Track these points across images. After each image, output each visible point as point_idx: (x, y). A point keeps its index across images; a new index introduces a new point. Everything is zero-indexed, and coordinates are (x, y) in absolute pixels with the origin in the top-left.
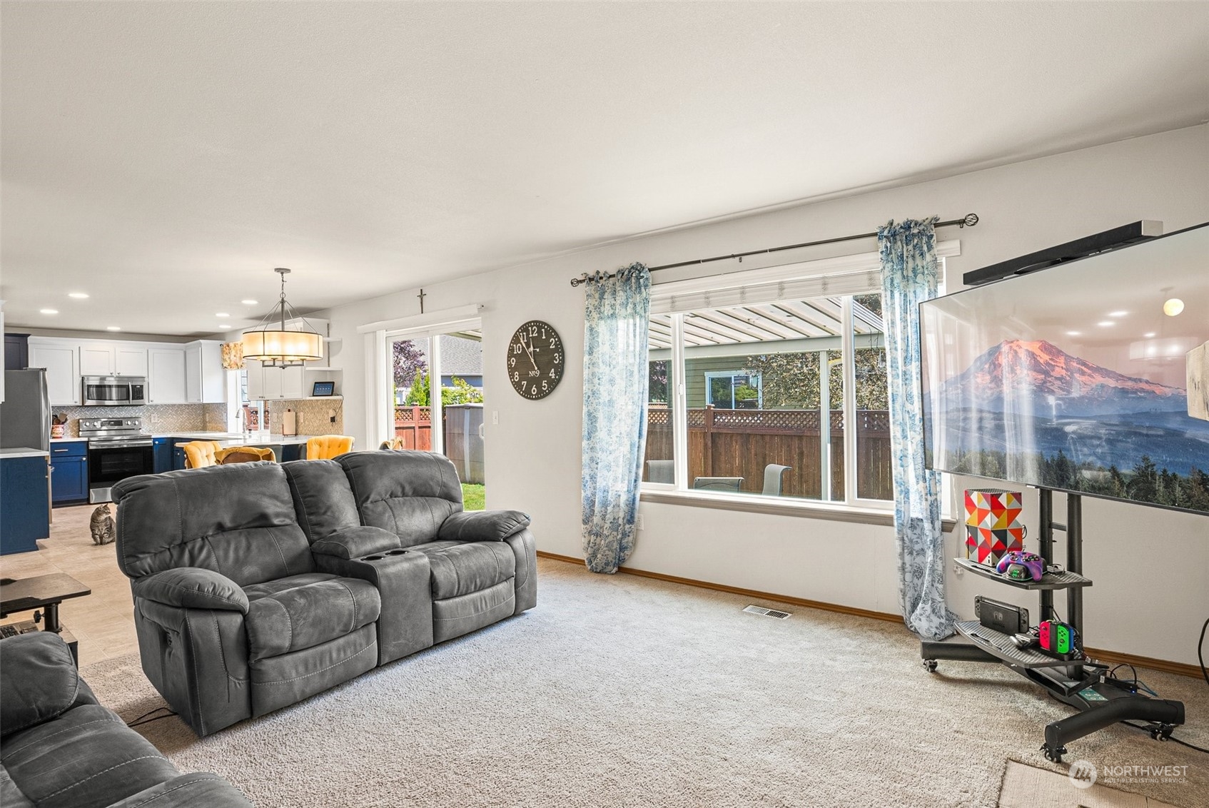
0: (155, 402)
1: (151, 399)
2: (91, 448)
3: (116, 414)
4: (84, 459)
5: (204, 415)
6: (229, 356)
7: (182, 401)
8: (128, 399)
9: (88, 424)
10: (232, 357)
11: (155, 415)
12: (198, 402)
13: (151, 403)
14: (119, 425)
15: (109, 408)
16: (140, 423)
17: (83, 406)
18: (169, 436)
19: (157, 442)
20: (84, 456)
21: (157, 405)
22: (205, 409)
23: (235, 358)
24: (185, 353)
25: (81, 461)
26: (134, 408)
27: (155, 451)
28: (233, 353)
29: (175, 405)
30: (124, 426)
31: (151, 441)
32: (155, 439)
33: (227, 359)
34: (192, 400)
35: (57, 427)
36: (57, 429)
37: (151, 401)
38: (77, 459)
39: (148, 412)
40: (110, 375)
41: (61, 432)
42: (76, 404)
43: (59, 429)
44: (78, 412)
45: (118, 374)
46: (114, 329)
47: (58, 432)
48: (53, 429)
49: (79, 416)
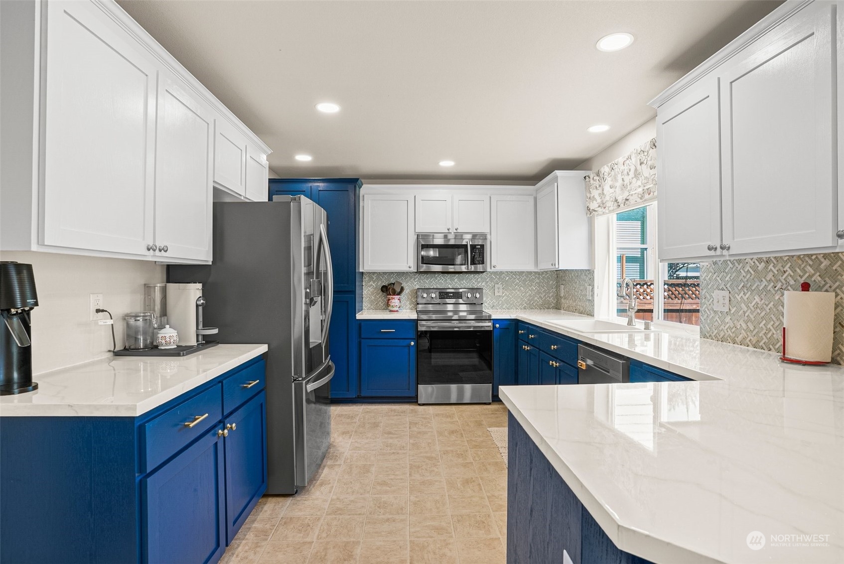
0: (499, 268)
1: (494, 264)
2: (420, 329)
3: (456, 283)
4: (412, 343)
5: (558, 287)
6: (600, 191)
7: (531, 268)
8: (466, 263)
9: (425, 295)
10: (607, 189)
11: (500, 285)
12: (552, 268)
13: (493, 270)
14: (458, 298)
15: (449, 275)
16: (481, 297)
17: (419, 272)
18: (513, 316)
19: (497, 326)
20: (412, 339)
21: (501, 273)
22: (560, 277)
23: (612, 190)
24: (535, 199)
25: (409, 346)
26: (476, 276)
27: (496, 335)
28: (609, 181)
29: (523, 272)
30: (464, 300)
31: (490, 324)
32: (496, 321)
33: (597, 197)
34: (545, 266)
35: (392, 298)
36: (393, 301)
37: (494, 267)
38: (405, 342)
39: (492, 282)
40: (447, 231)
41: (397, 304)
42: (411, 269)
43: (395, 301)
44: (414, 280)
45: (456, 230)
46: (447, 165)
47: (393, 304)
48: (389, 300)
49: (415, 285)
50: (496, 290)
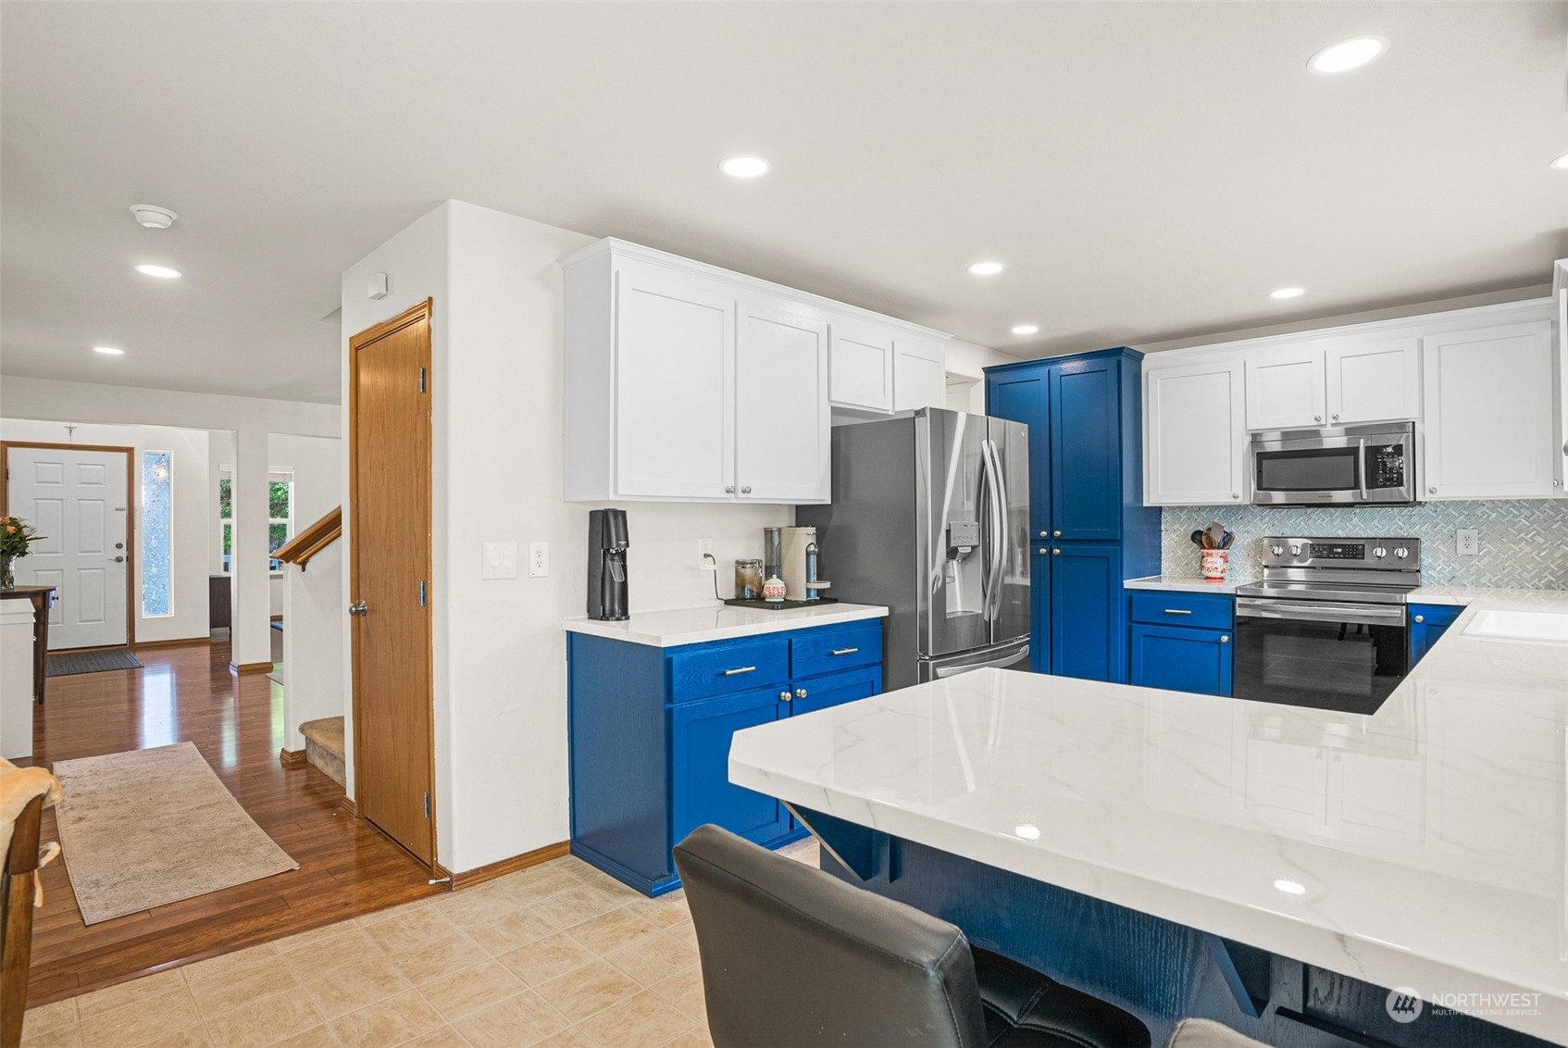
0: (1447, 492)
1: (1429, 484)
2: (1239, 612)
3: (1355, 526)
4: (1225, 638)
8: (1356, 486)
9: (1279, 551)
11: (1471, 531)
13: (1439, 497)
14: (1354, 557)
15: (1340, 510)
17: (1260, 506)
19: (1417, 617)
20: (1225, 631)
21: (1464, 504)
25: (1219, 642)
27: (1415, 639)
30: (1368, 561)
31: (1399, 612)
32: (1414, 607)
35: (1209, 555)
36: (1209, 559)
37: (1431, 492)
38: (1211, 636)
39: (1448, 524)
40: (1316, 423)
41: (1218, 566)
42: (1237, 500)
43: (1215, 560)
44: (1261, 520)
45: (1334, 418)
46: (1288, 295)
47: (1209, 565)
48: (1203, 557)
49: (1264, 530)
50: (1460, 545)
